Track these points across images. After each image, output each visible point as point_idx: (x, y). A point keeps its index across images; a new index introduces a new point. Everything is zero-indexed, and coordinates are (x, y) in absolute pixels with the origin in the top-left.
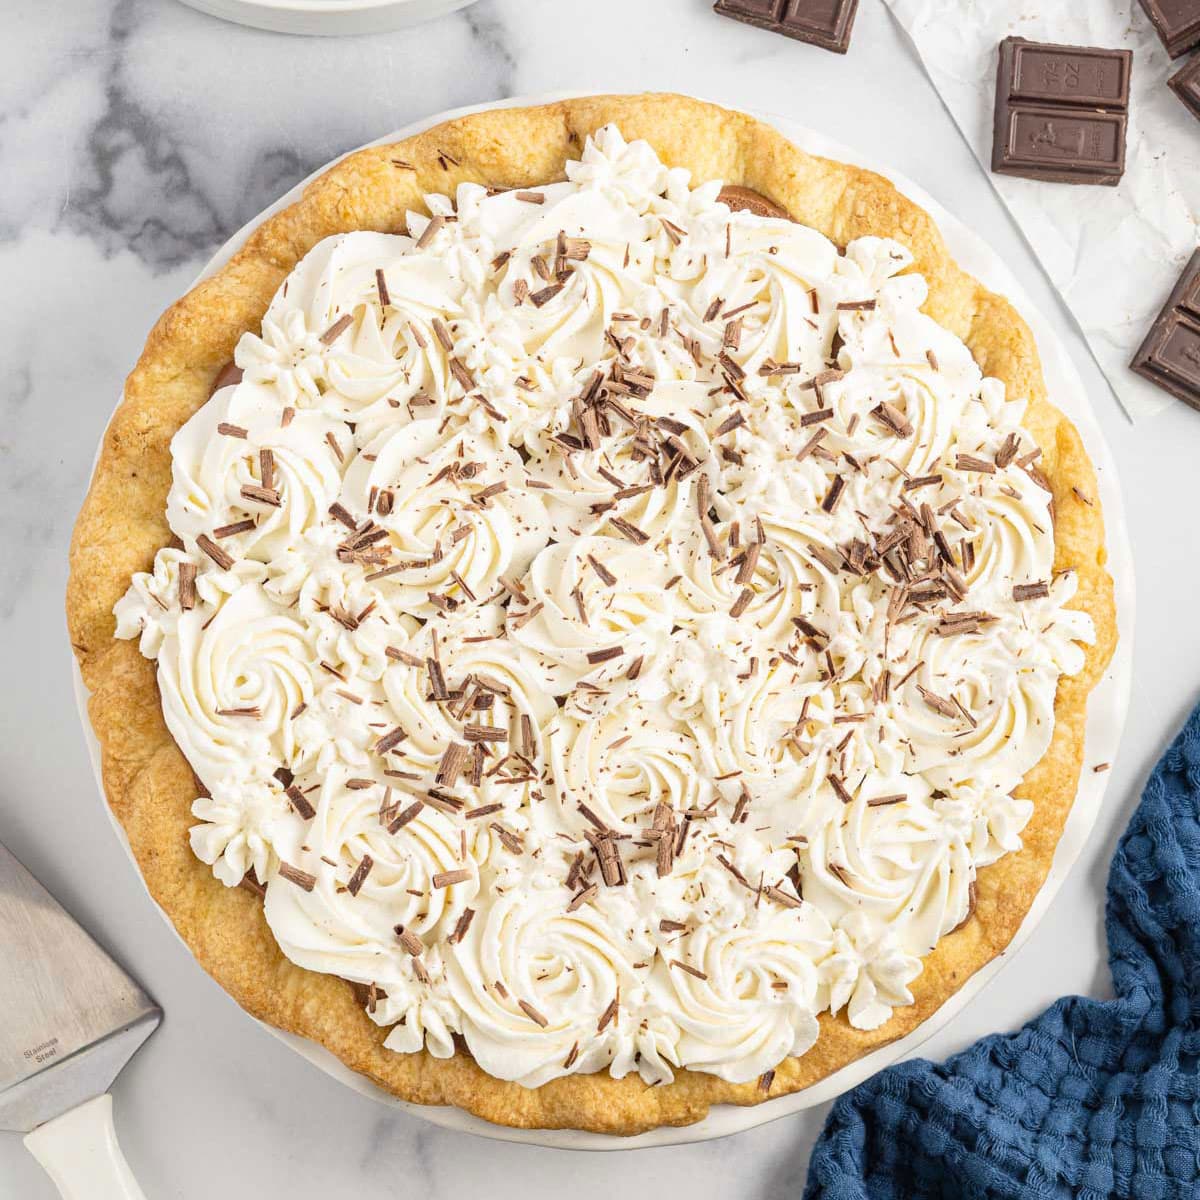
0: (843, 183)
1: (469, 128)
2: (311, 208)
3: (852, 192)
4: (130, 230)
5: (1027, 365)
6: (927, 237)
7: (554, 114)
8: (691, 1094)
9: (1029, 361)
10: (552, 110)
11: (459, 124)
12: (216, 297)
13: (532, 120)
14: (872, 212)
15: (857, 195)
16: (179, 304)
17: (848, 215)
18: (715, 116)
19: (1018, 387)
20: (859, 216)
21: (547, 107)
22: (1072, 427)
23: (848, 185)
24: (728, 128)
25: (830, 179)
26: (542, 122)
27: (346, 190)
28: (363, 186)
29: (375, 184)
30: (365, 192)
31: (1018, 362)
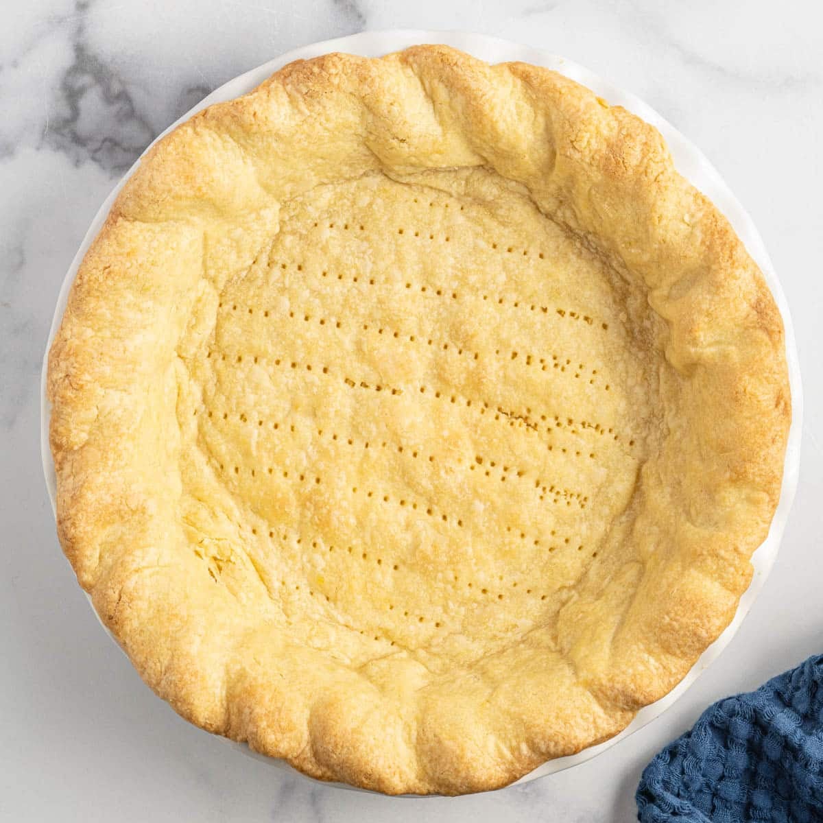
0: (280, 86)
1: (86, 278)
2: (62, 403)
3: (289, 87)
4: (93, 145)
5: (463, 63)
6: (348, 63)
7: (115, 222)
8: (735, 567)
9: (462, 60)
10: (111, 222)
11: (79, 282)
12: (72, 497)
13: (108, 238)
14: (310, 84)
15: (294, 85)
16: (60, 523)
17: (301, 99)
18: (186, 131)
19: (472, 78)
20: (306, 93)
21: (107, 223)
22: (517, 63)
23: (284, 85)
24: (198, 129)
25: (272, 93)
26: (114, 233)
27: (67, 375)
28: (72, 364)
29: (77, 356)
30: (75, 365)
31: (458, 66)
